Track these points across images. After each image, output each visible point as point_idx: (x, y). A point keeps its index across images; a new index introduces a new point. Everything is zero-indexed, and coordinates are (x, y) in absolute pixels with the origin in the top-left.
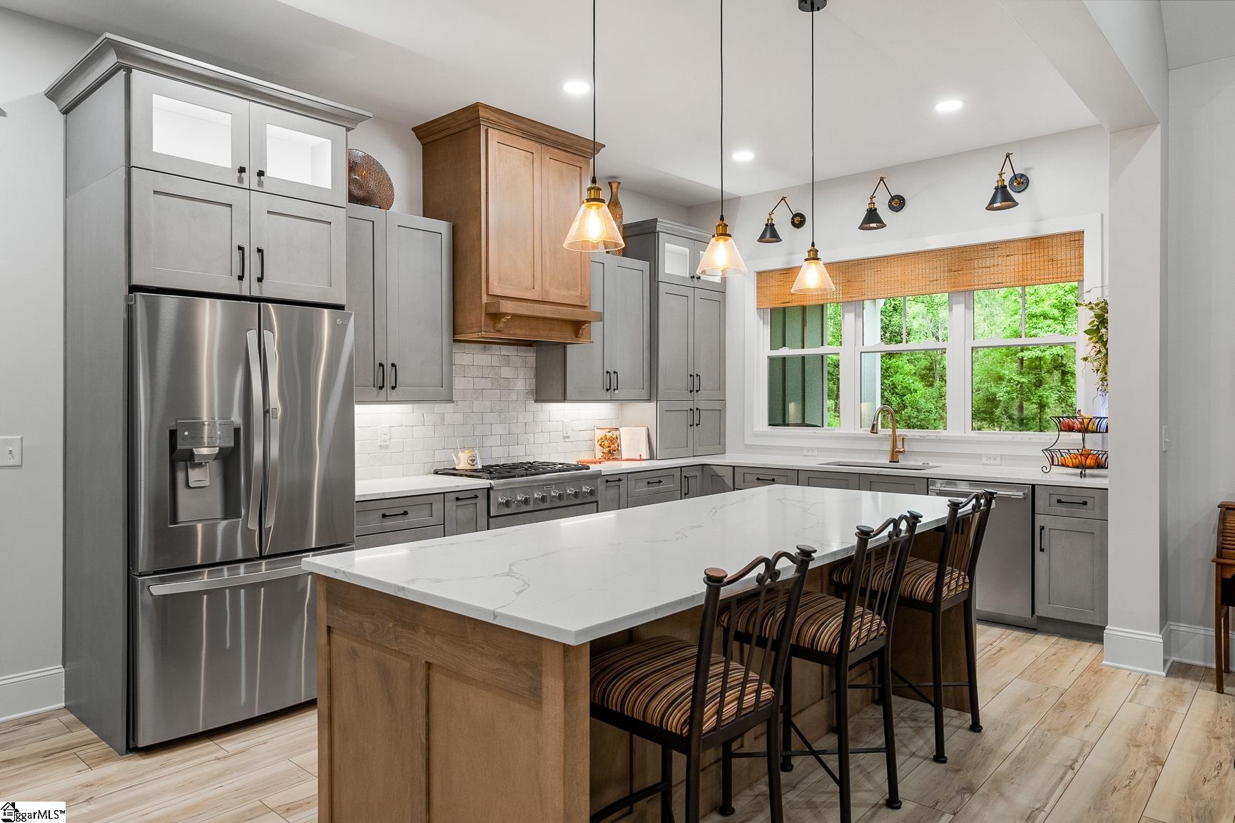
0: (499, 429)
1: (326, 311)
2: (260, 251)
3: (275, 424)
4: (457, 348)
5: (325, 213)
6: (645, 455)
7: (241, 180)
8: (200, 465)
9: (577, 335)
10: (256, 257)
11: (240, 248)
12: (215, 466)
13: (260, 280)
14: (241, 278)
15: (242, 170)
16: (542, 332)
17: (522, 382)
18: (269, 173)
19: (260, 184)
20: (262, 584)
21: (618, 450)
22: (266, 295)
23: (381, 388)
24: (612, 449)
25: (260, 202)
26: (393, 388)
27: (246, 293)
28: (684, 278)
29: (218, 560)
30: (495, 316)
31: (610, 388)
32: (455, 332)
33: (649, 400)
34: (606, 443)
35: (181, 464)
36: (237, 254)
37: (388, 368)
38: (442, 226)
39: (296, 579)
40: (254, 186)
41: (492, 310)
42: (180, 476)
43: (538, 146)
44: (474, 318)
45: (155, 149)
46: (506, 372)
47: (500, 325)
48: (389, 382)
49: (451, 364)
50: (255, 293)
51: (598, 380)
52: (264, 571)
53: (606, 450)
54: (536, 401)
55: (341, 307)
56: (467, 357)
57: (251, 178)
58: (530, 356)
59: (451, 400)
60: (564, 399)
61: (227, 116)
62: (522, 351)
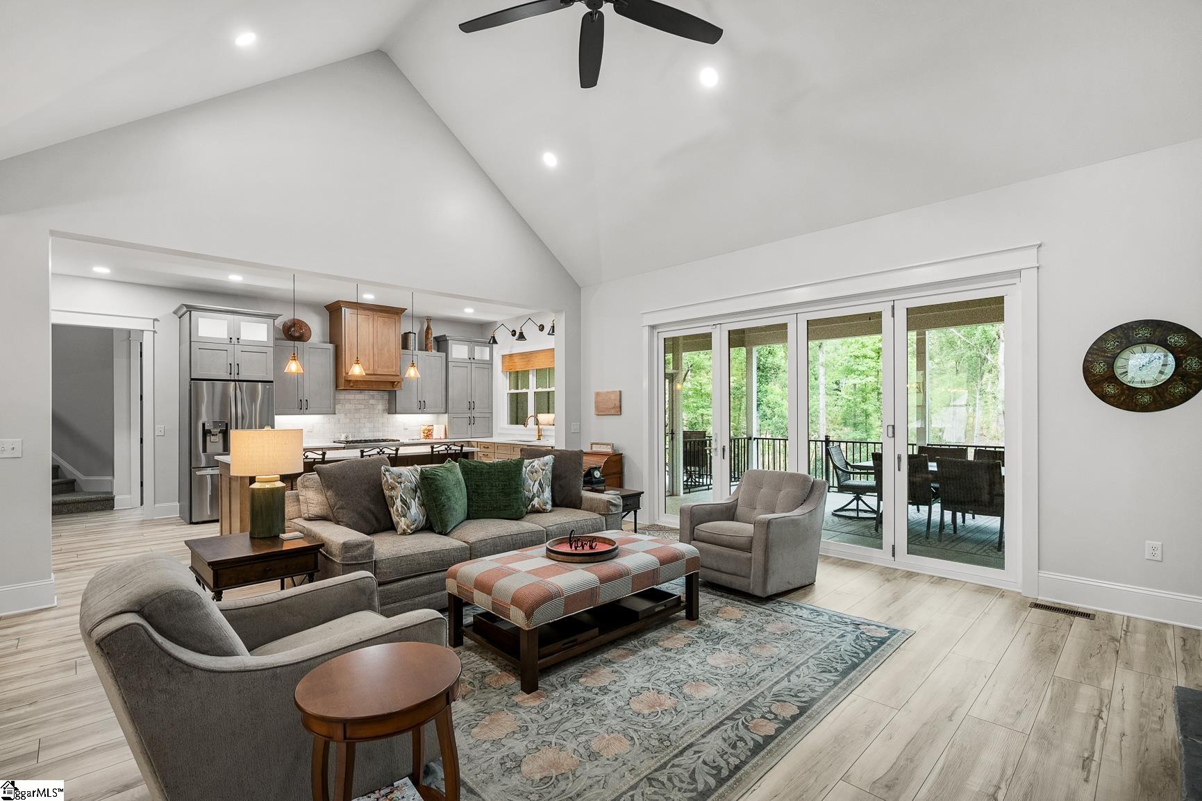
0: (368, 425)
1: (260, 384)
2: (238, 365)
5: (264, 349)
6: (443, 436)
7: (231, 342)
9: (398, 387)
10: (236, 367)
11: (230, 364)
13: (238, 374)
14: (230, 374)
15: (231, 338)
16: (374, 387)
17: (381, 406)
18: (242, 338)
19: (238, 342)
21: (431, 435)
22: (240, 379)
23: (300, 409)
24: (428, 433)
25: (238, 348)
26: (307, 409)
27: (233, 379)
28: (465, 359)
30: (348, 381)
31: (422, 408)
32: (336, 387)
33: (445, 413)
34: (426, 432)
36: (229, 366)
37: (304, 401)
38: (330, 347)
40: (236, 343)
41: (352, 380)
43: (372, 313)
44: (342, 384)
45: (199, 335)
46: (372, 402)
47: (351, 384)
48: (304, 406)
49: (335, 399)
50: (236, 378)
51: (415, 405)
54: (387, 413)
55: (272, 382)
56: (342, 396)
57: (234, 340)
58: (385, 395)
59: (335, 414)
60: (396, 413)
61: (226, 321)
62: (382, 393)
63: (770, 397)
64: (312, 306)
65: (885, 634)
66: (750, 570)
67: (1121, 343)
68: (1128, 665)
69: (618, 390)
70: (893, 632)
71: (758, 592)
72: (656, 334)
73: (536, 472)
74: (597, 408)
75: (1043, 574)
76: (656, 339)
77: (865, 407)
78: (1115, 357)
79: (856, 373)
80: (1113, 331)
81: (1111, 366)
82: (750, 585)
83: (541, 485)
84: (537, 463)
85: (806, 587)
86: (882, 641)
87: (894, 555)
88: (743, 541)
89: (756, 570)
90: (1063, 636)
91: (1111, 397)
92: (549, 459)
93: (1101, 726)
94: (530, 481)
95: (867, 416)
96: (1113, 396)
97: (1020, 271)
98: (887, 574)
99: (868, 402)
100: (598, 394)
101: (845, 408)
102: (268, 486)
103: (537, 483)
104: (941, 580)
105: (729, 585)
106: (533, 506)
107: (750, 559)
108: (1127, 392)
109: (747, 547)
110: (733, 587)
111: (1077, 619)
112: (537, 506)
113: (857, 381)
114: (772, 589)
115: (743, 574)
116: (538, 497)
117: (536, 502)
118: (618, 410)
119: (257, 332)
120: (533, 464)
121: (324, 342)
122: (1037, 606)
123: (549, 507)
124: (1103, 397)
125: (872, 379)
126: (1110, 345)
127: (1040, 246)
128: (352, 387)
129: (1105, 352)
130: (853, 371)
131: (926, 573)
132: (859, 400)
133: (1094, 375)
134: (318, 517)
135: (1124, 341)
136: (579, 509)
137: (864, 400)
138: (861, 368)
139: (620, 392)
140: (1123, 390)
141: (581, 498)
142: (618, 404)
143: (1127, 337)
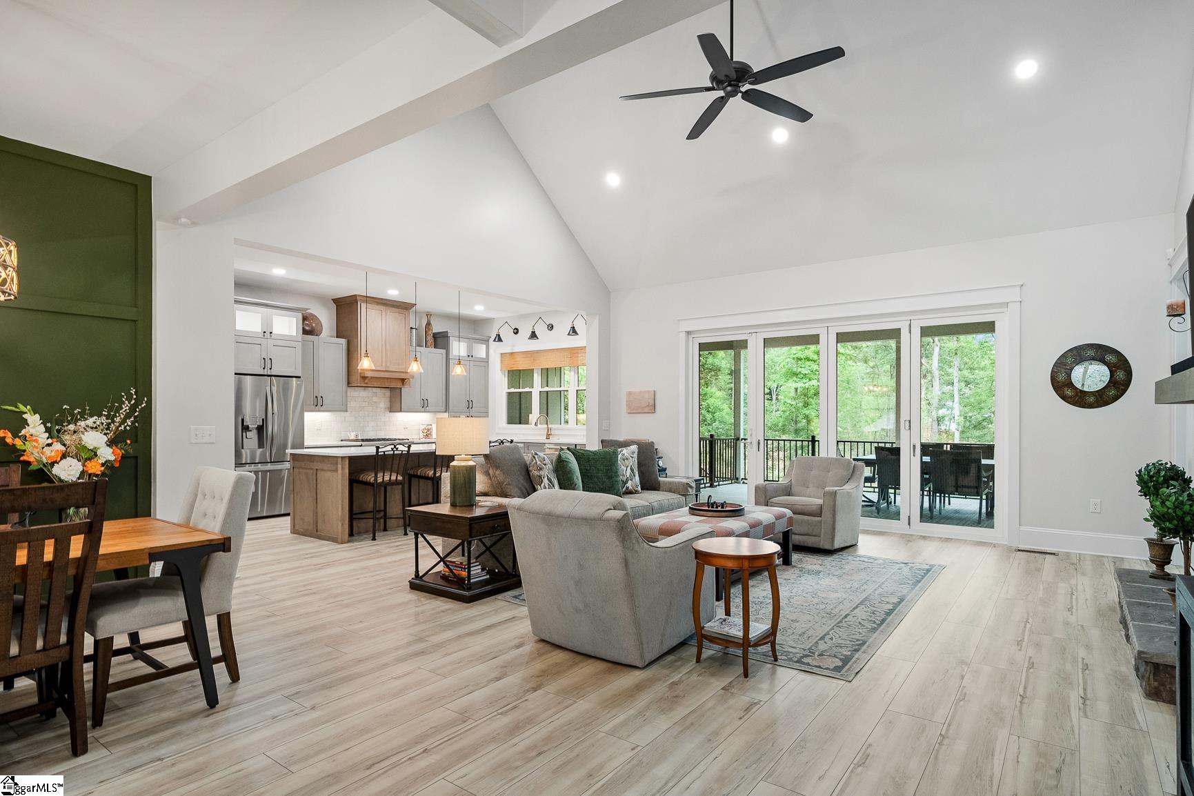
0: (372, 424)
1: (294, 379)
2: (271, 359)
3: (276, 417)
4: (349, 389)
5: (293, 344)
7: (264, 335)
8: (251, 431)
9: (403, 384)
10: (269, 361)
11: (264, 359)
12: (255, 432)
13: (271, 369)
14: (264, 368)
15: (265, 332)
16: (386, 383)
17: (383, 404)
18: (274, 333)
19: (271, 336)
20: (269, 471)
21: (432, 434)
22: (272, 374)
23: (316, 406)
24: (429, 434)
25: (271, 342)
26: (322, 406)
27: (266, 374)
28: (463, 356)
29: (257, 462)
30: (364, 378)
31: (424, 406)
32: (348, 383)
33: (446, 412)
34: (425, 431)
35: (244, 431)
36: (263, 360)
37: (319, 398)
38: (343, 341)
39: (281, 470)
40: (269, 337)
41: (362, 375)
42: (244, 434)
43: (384, 308)
44: (356, 379)
45: (237, 328)
46: (375, 399)
47: (366, 381)
48: (320, 404)
49: (347, 396)
50: (269, 373)
51: (419, 404)
52: (269, 467)
53: (425, 434)
54: (390, 412)
55: (300, 377)
56: (353, 393)
57: (268, 334)
58: (387, 393)
59: (347, 411)
60: (401, 411)
61: (260, 315)
62: (383, 391)
63: (711, 401)
64: (320, 298)
65: (927, 567)
66: (821, 530)
67: (1076, 360)
68: (1083, 574)
69: (652, 389)
70: (932, 566)
71: (827, 547)
72: (691, 339)
73: (627, 459)
74: (629, 406)
75: (1023, 528)
76: (691, 343)
77: (807, 412)
78: (1072, 369)
79: (799, 376)
80: (1071, 350)
81: (1069, 376)
82: (820, 541)
83: (632, 470)
84: (625, 451)
85: (852, 546)
86: (928, 571)
87: (909, 524)
88: (814, 508)
89: (824, 529)
90: (1042, 564)
91: (1069, 398)
92: (634, 448)
93: (1074, 597)
94: (623, 467)
95: (809, 422)
96: (1071, 397)
97: (1007, 303)
98: (907, 539)
99: (810, 407)
100: (629, 394)
101: (787, 414)
102: (463, 464)
103: (629, 468)
104: (948, 540)
105: (802, 544)
106: (627, 488)
107: (821, 522)
108: (1079, 394)
109: (818, 513)
110: (806, 545)
111: (1047, 556)
112: (630, 487)
113: (800, 385)
114: (837, 545)
115: (814, 534)
116: (631, 480)
117: (629, 484)
118: (653, 408)
119: (287, 326)
120: (623, 452)
121: (332, 337)
122: (1019, 550)
123: (639, 489)
124: (1064, 398)
125: (814, 382)
126: (1069, 360)
127: (1022, 285)
128: (367, 383)
129: (1065, 365)
130: (795, 374)
131: (936, 536)
132: (801, 405)
133: (1058, 382)
134: (482, 493)
135: (1078, 358)
136: (659, 490)
137: (806, 405)
138: (804, 371)
139: (655, 391)
140: (1077, 393)
141: (659, 482)
142: (652, 403)
143: (1080, 355)
